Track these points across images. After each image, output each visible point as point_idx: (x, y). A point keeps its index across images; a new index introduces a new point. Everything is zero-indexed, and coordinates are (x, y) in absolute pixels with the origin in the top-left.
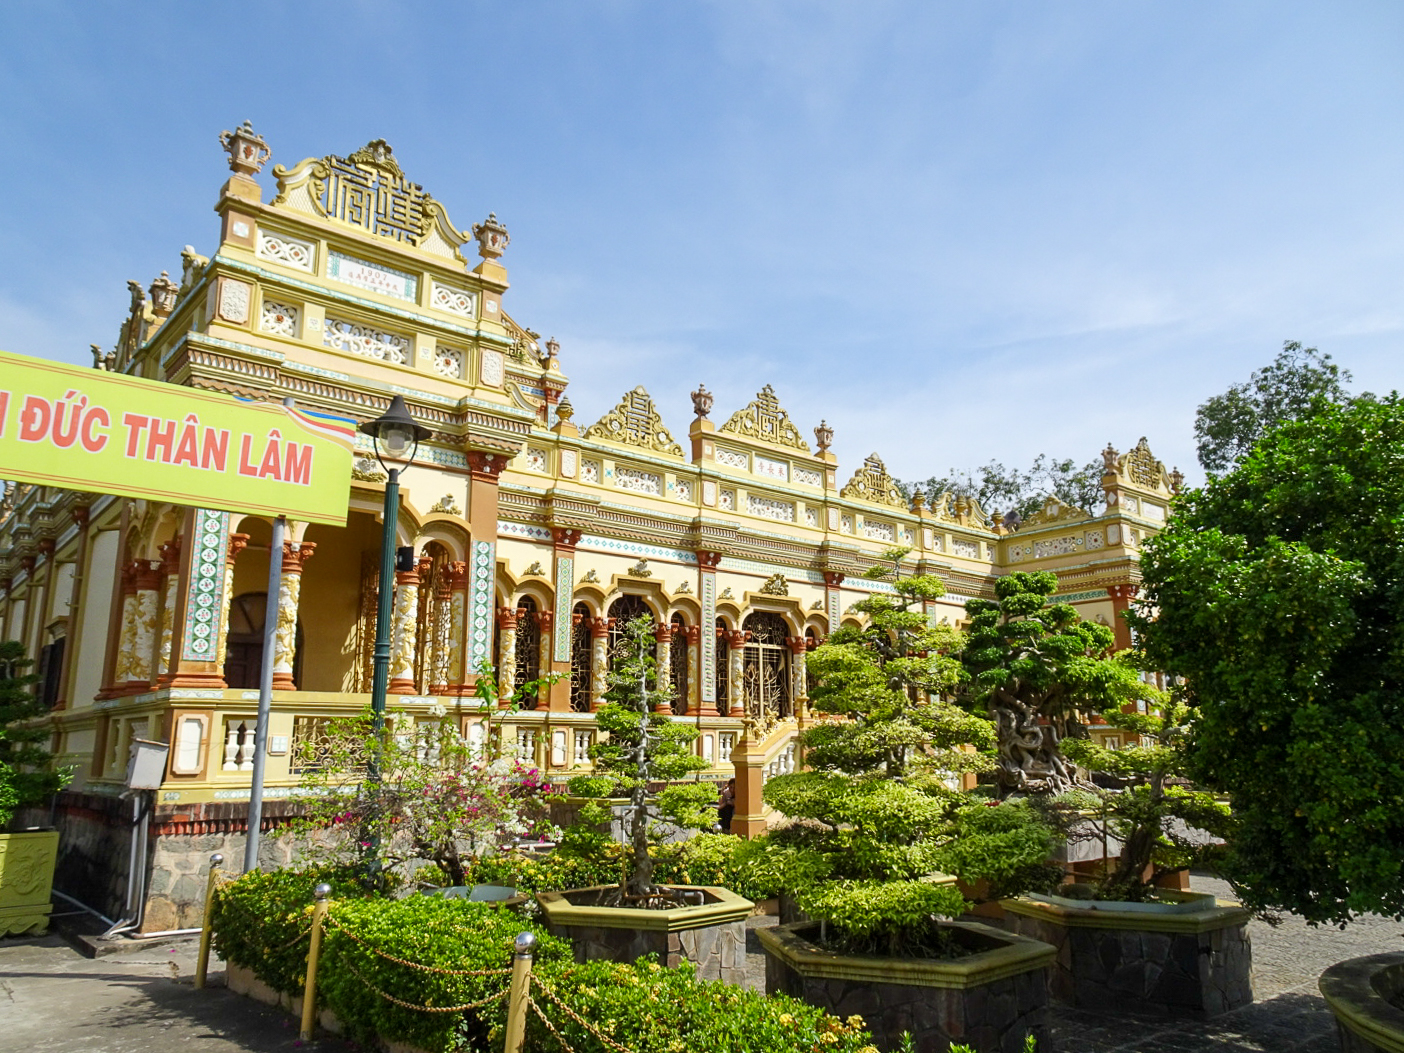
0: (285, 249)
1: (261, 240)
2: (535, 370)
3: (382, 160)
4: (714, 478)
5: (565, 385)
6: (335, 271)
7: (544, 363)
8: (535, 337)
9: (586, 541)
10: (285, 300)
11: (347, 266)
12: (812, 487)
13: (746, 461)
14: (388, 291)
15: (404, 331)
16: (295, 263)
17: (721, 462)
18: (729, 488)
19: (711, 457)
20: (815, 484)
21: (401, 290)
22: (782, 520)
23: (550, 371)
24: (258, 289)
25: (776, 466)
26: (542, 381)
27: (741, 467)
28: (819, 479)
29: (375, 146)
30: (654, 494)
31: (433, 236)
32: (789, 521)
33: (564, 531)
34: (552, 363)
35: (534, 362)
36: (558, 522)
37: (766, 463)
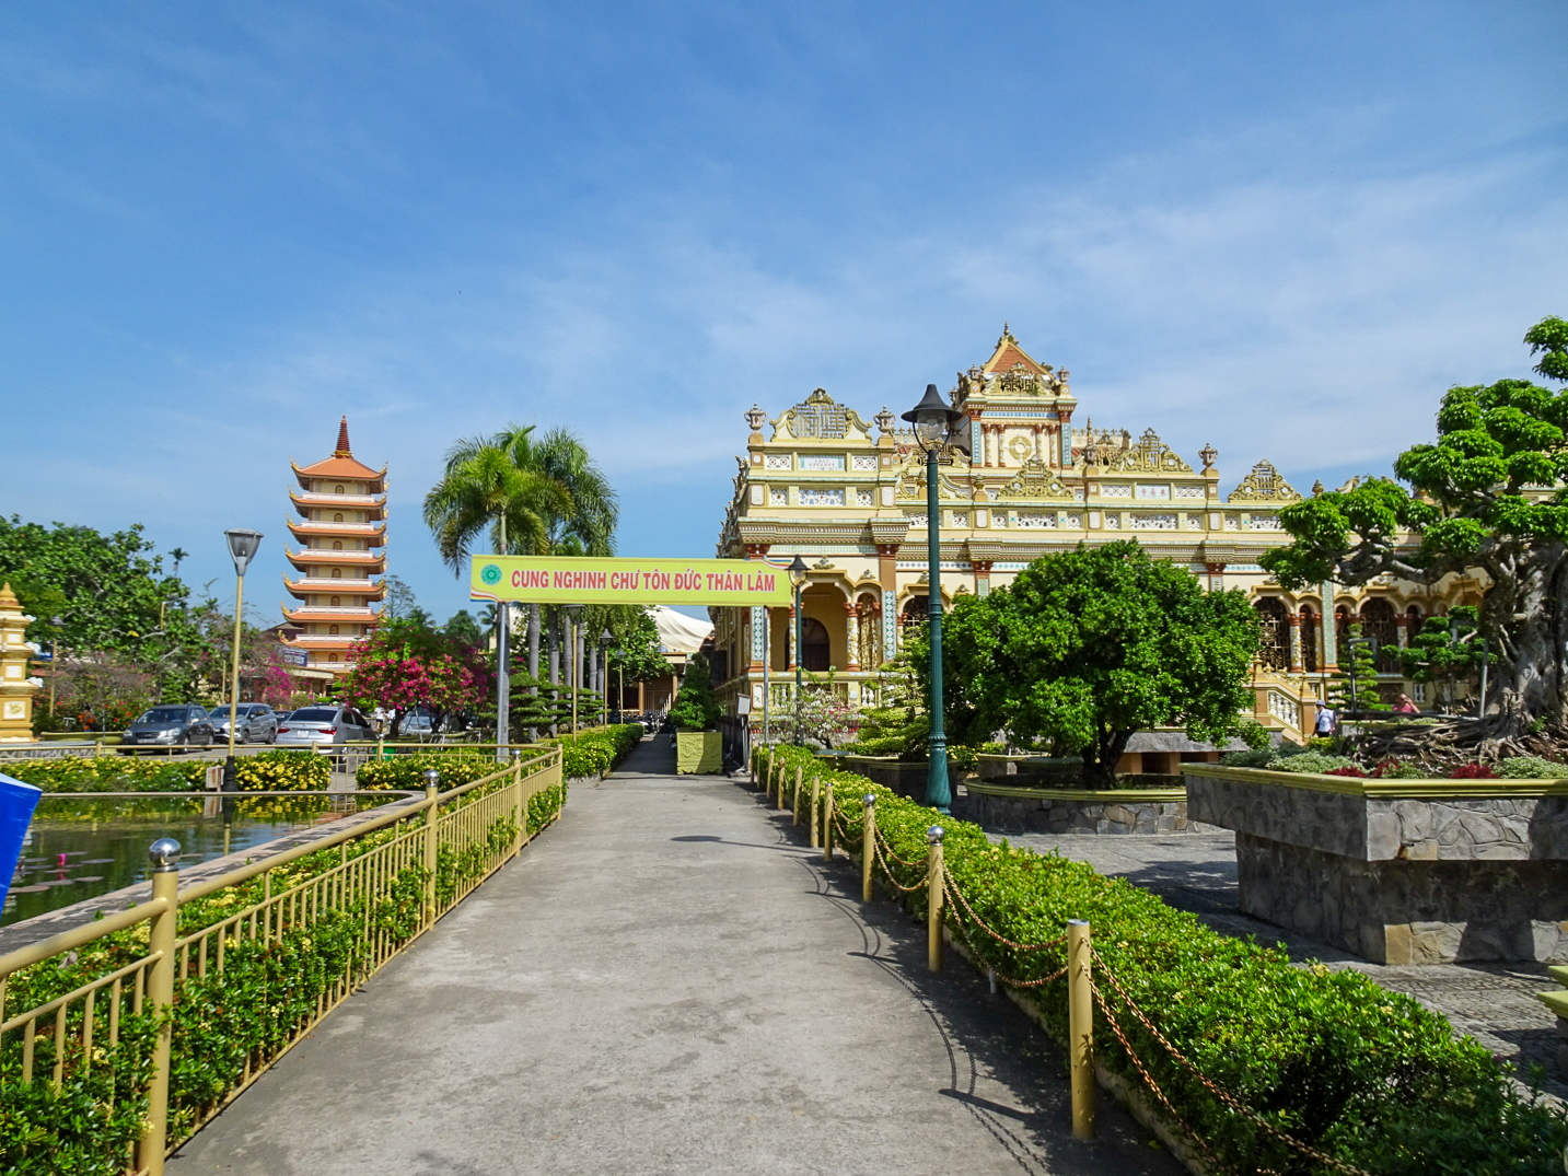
0: (778, 461)
1: (767, 460)
2: (1047, 397)
3: (821, 398)
4: (1099, 509)
5: (1074, 405)
6: (803, 466)
7: (1056, 390)
8: (1049, 369)
9: (996, 567)
10: (779, 487)
11: (808, 461)
12: (1197, 499)
13: (1129, 490)
14: (829, 469)
15: (838, 487)
16: (783, 468)
17: (1107, 495)
18: (1114, 513)
19: (1097, 493)
20: (1198, 497)
21: (837, 465)
22: (1165, 529)
23: (1062, 396)
24: (767, 486)
25: (1158, 489)
26: (1055, 405)
27: (1125, 496)
28: (1202, 492)
29: (817, 392)
30: (1049, 527)
31: (853, 429)
32: (1173, 528)
33: (980, 563)
34: (1063, 389)
35: (1048, 392)
36: (974, 558)
37: (1148, 489)
